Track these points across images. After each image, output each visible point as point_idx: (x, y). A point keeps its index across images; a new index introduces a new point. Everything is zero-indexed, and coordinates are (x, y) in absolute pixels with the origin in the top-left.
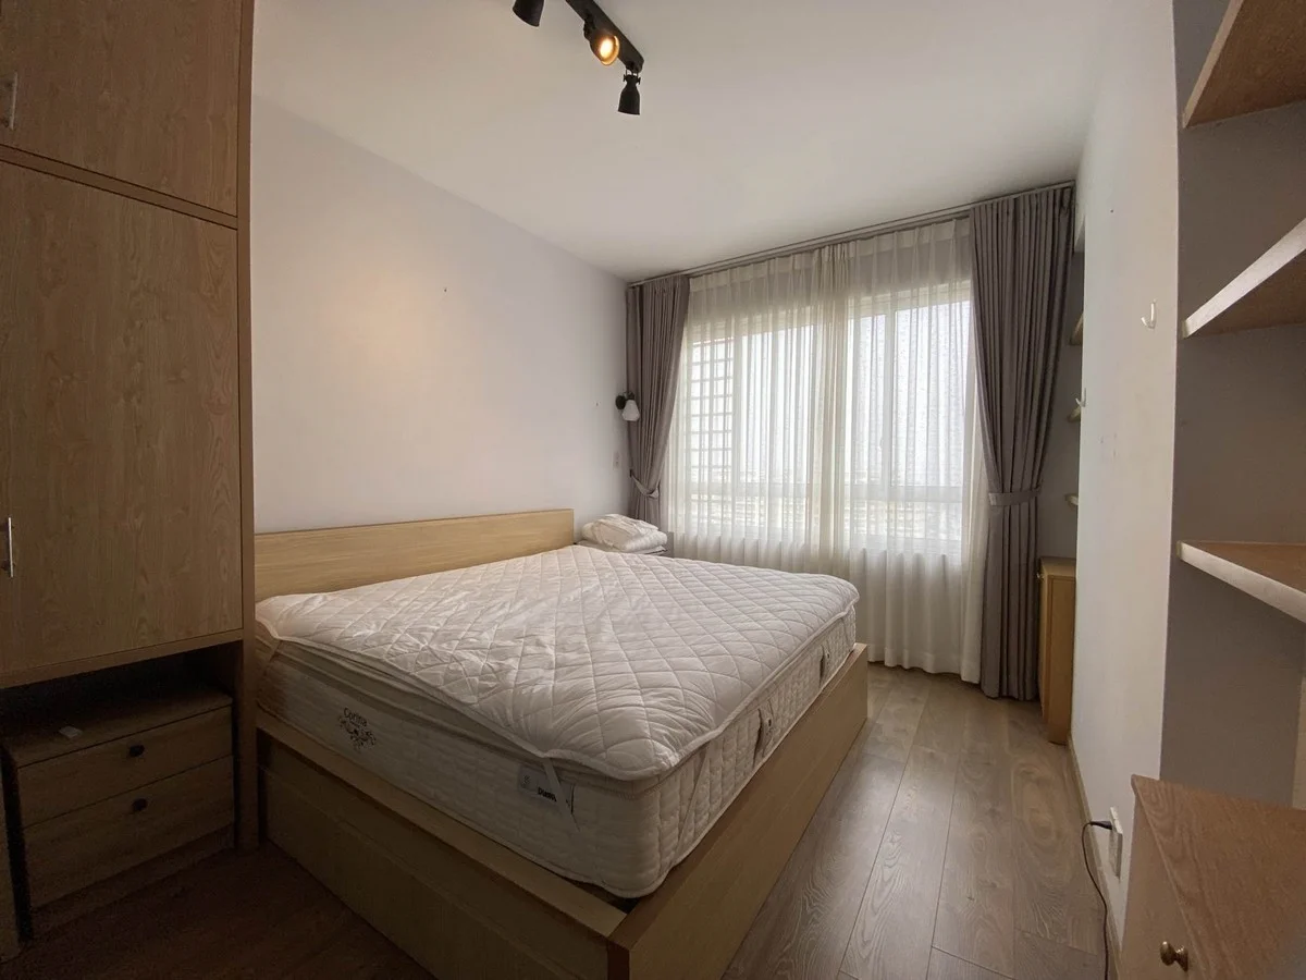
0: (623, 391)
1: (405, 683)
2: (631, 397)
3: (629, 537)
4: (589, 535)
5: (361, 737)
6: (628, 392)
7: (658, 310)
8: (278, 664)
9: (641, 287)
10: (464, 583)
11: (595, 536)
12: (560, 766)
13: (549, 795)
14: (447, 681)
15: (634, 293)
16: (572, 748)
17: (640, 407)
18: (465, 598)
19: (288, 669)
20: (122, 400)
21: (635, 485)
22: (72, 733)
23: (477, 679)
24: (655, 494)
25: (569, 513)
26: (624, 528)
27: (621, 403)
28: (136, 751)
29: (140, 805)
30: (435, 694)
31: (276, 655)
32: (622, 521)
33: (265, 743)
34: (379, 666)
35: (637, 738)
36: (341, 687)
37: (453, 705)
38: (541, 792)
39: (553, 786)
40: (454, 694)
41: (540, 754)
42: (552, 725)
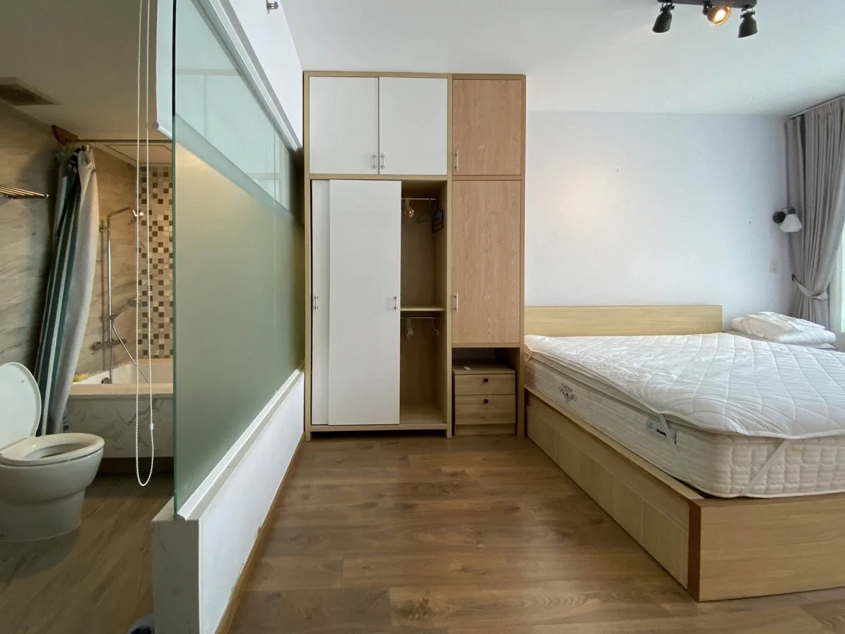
0: (782, 207)
1: (589, 373)
2: (792, 211)
3: (783, 331)
4: (740, 327)
5: (569, 397)
6: (788, 207)
7: (823, 134)
8: (532, 362)
9: (803, 116)
10: (626, 343)
11: (744, 328)
12: (670, 420)
13: (664, 434)
14: (611, 376)
15: (795, 124)
16: (675, 411)
17: (803, 218)
18: (625, 350)
19: (537, 366)
20: (485, 254)
21: (798, 287)
22: (468, 369)
23: (627, 378)
24: (824, 296)
25: (720, 308)
26: (776, 323)
27: (779, 218)
28: (486, 380)
29: (486, 401)
30: (606, 380)
31: (532, 358)
32: (774, 318)
33: (527, 393)
34: (577, 366)
35: (713, 412)
36: (560, 373)
37: (613, 385)
38: (658, 431)
39: (665, 429)
40: (615, 381)
41: (659, 413)
42: (665, 401)
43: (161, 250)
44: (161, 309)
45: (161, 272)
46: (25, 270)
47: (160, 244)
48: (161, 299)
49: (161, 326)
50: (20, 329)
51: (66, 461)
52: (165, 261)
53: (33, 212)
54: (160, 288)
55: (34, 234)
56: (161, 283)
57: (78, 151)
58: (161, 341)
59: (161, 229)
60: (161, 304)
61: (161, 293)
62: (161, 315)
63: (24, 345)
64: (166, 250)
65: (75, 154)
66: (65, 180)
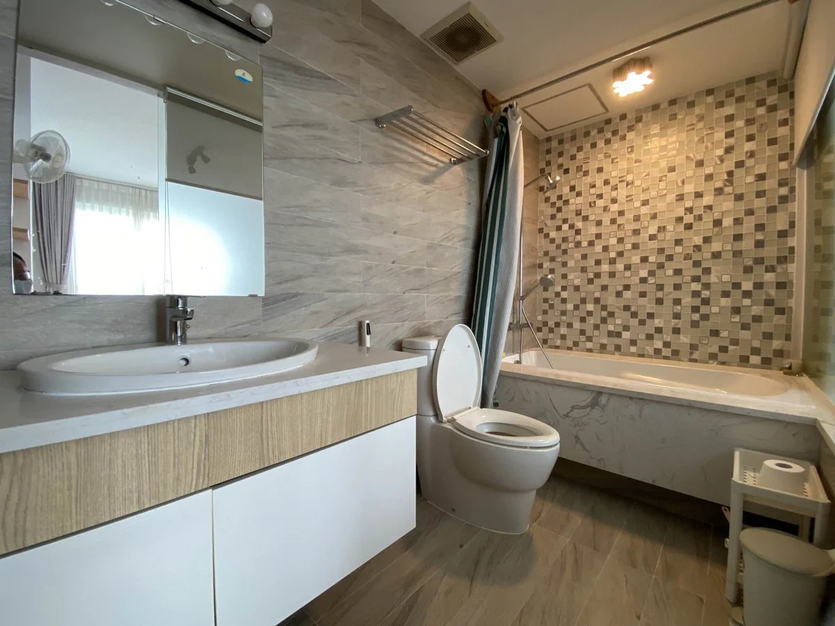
43: (565, 227)
44: (564, 294)
45: (565, 252)
46: (463, 240)
47: (565, 221)
48: (564, 283)
49: (564, 313)
50: (460, 296)
51: (526, 447)
52: (570, 239)
53: (469, 180)
54: (564, 271)
55: (469, 204)
56: (564, 264)
57: (506, 110)
58: (563, 330)
59: (566, 202)
60: (564, 288)
61: (564, 276)
62: (564, 301)
63: (461, 314)
64: (571, 227)
65: (503, 114)
66: (496, 140)
